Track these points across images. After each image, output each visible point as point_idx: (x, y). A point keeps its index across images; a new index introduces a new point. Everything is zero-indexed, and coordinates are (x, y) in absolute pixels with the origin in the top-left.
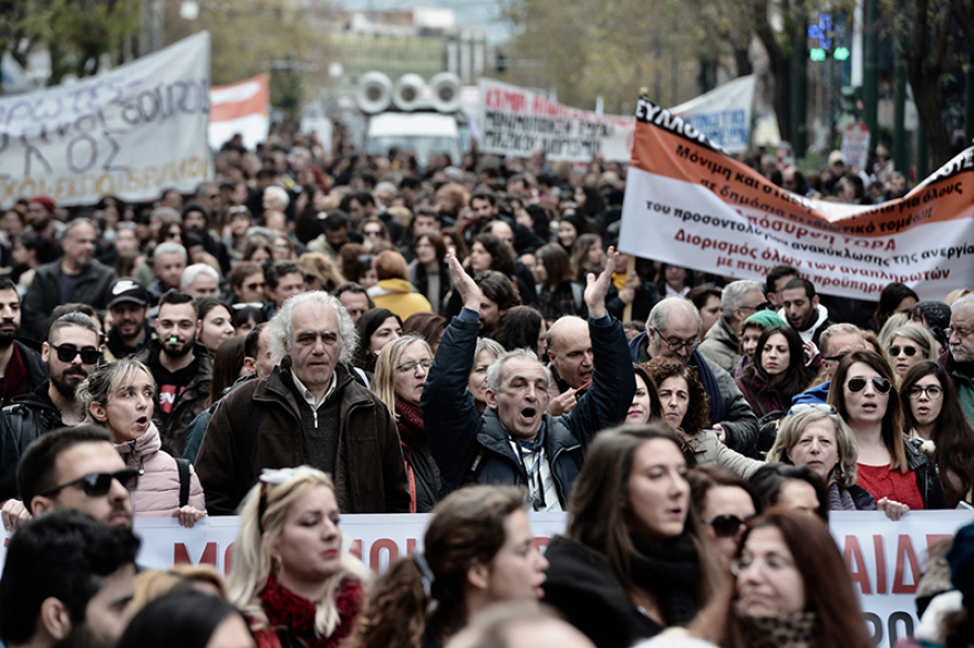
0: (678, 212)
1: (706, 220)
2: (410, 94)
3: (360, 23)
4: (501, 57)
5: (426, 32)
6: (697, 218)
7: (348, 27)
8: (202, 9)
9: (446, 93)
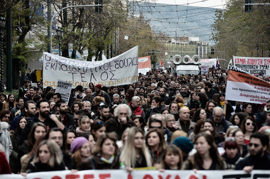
0: (240, 89)
1: (247, 91)
2: (187, 60)
3: (173, 41)
4: (213, 50)
5: (192, 43)
6: (245, 90)
7: (170, 42)
8: (129, 37)
9: (196, 60)
